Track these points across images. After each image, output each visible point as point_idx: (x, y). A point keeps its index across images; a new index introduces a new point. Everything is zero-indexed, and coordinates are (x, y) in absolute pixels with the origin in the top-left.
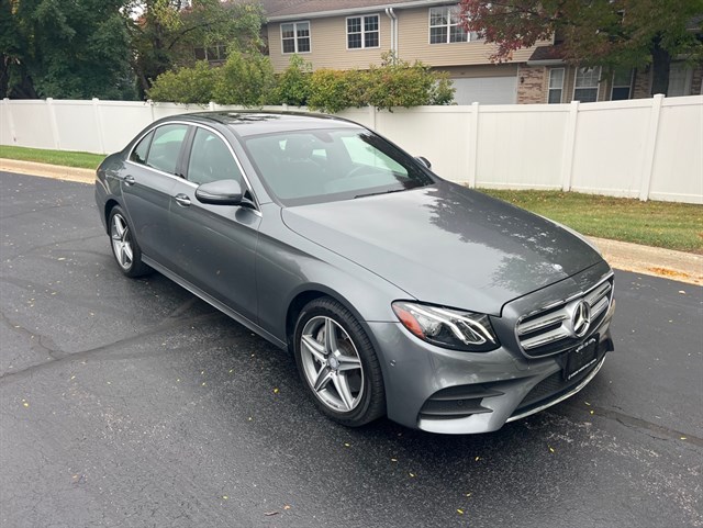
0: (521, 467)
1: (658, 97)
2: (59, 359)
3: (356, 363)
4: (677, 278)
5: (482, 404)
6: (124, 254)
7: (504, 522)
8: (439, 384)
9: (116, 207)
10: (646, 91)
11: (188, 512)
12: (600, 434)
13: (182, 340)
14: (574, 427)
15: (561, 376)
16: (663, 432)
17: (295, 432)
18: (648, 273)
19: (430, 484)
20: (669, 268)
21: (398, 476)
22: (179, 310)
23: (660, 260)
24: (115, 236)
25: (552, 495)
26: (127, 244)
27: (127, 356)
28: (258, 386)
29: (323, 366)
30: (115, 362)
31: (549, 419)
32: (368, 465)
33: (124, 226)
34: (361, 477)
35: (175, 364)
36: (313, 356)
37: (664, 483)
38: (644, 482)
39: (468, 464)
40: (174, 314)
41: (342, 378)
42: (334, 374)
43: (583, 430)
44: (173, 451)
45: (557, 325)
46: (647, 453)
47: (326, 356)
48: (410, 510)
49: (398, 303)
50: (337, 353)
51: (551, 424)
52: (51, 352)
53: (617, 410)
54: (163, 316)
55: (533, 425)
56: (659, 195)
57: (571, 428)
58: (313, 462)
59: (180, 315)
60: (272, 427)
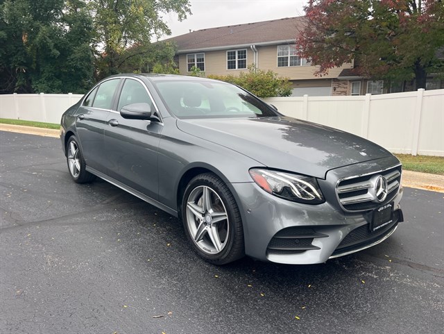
0: (341, 291)
1: (420, 90)
2: (21, 225)
3: (224, 216)
4: (441, 191)
5: (313, 244)
6: (75, 167)
7: (330, 325)
9: (73, 137)
11: (97, 315)
12: (397, 273)
13: (107, 216)
14: (378, 269)
15: (368, 228)
16: (441, 273)
17: (180, 269)
18: (421, 188)
19: (275, 301)
20: (434, 186)
21: (252, 295)
22: (107, 201)
23: (429, 180)
24: (70, 157)
25: (364, 309)
26: (77, 160)
27: (69, 224)
28: (156, 242)
29: (201, 222)
30: (60, 227)
31: (360, 264)
32: (231, 289)
33: (76, 148)
34: (225, 296)
35: (100, 229)
36: (195, 216)
38: (431, 302)
39: (303, 289)
40: (104, 202)
41: (214, 229)
42: (209, 227)
43: (385, 271)
44: (92, 278)
45: (365, 191)
46: (432, 285)
47: (204, 215)
48: (260, 316)
49: (253, 170)
50: (211, 211)
51: (361, 267)
52: (17, 221)
53: (408, 260)
54: (97, 203)
55: (349, 267)
56: (424, 152)
57: (376, 269)
58: (191, 286)
59: (108, 203)
60: (164, 265)
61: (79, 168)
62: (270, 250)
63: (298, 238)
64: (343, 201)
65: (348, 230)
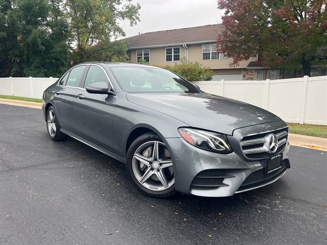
0: (243, 218)
1: (306, 77)
2: (12, 169)
4: (319, 149)
5: (224, 182)
6: (52, 129)
7: (234, 241)
8: (201, 167)
9: (51, 107)
11: (64, 232)
12: (284, 206)
13: (74, 164)
14: (271, 202)
15: (264, 171)
16: (317, 206)
17: (126, 201)
18: (304, 147)
19: (195, 224)
20: (315, 145)
21: (178, 220)
23: (311, 141)
24: (49, 121)
25: (259, 230)
26: (54, 124)
27: (46, 169)
28: (110, 182)
30: (39, 171)
31: (258, 199)
32: (162, 215)
33: (53, 116)
34: (158, 220)
35: (69, 173)
37: (319, 227)
38: (308, 226)
39: (215, 216)
40: (73, 154)
43: (276, 204)
44: (61, 207)
45: (261, 145)
46: (309, 214)
48: (183, 234)
49: (181, 129)
51: (259, 201)
52: (8, 166)
53: (293, 197)
54: (67, 155)
55: (249, 201)
56: (309, 121)
57: (269, 203)
58: (134, 213)
59: (75, 155)
60: (114, 198)
61: (55, 129)
62: (192, 187)
63: (213, 178)
64: (245, 151)
65: (249, 173)
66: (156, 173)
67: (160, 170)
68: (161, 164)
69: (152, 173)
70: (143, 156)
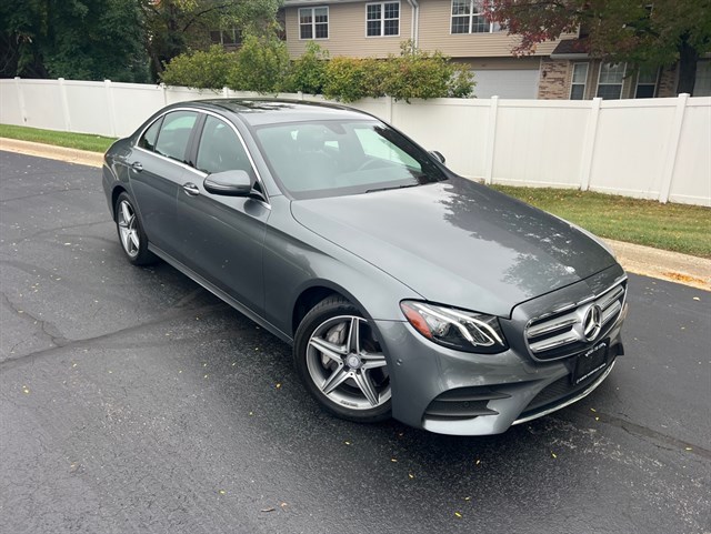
0: (522, 471)
1: (683, 96)
2: (61, 346)
4: (692, 284)
5: (488, 406)
6: (130, 241)
7: (502, 527)
8: (445, 385)
9: (124, 194)
10: (671, 89)
11: (184, 505)
12: (604, 441)
13: (186, 331)
14: (578, 433)
15: (569, 380)
16: (668, 442)
17: (296, 428)
18: (663, 278)
19: (429, 486)
20: (684, 273)
21: (398, 477)
22: (184, 301)
23: (676, 264)
24: (122, 223)
25: (551, 502)
26: (133, 232)
27: (129, 346)
28: (261, 380)
30: (117, 351)
31: (553, 424)
32: (367, 465)
33: (131, 213)
34: (360, 477)
35: (178, 355)
37: (666, 494)
39: (468, 467)
40: (179, 304)
42: (354, 374)
43: (587, 437)
44: (173, 444)
45: (568, 329)
46: (651, 463)
47: (345, 357)
48: (407, 511)
49: (406, 303)
51: (555, 430)
52: (53, 338)
53: (623, 417)
54: (168, 306)
55: (536, 430)
56: (679, 197)
57: (574, 434)
58: (313, 460)
59: (184, 305)
60: (272, 422)
61: (137, 243)
62: (427, 416)
64: (534, 347)
66: (354, 376)
67: (363, 372)
68: (364, 361)
69: (345, 375)
70: (327, 341)
